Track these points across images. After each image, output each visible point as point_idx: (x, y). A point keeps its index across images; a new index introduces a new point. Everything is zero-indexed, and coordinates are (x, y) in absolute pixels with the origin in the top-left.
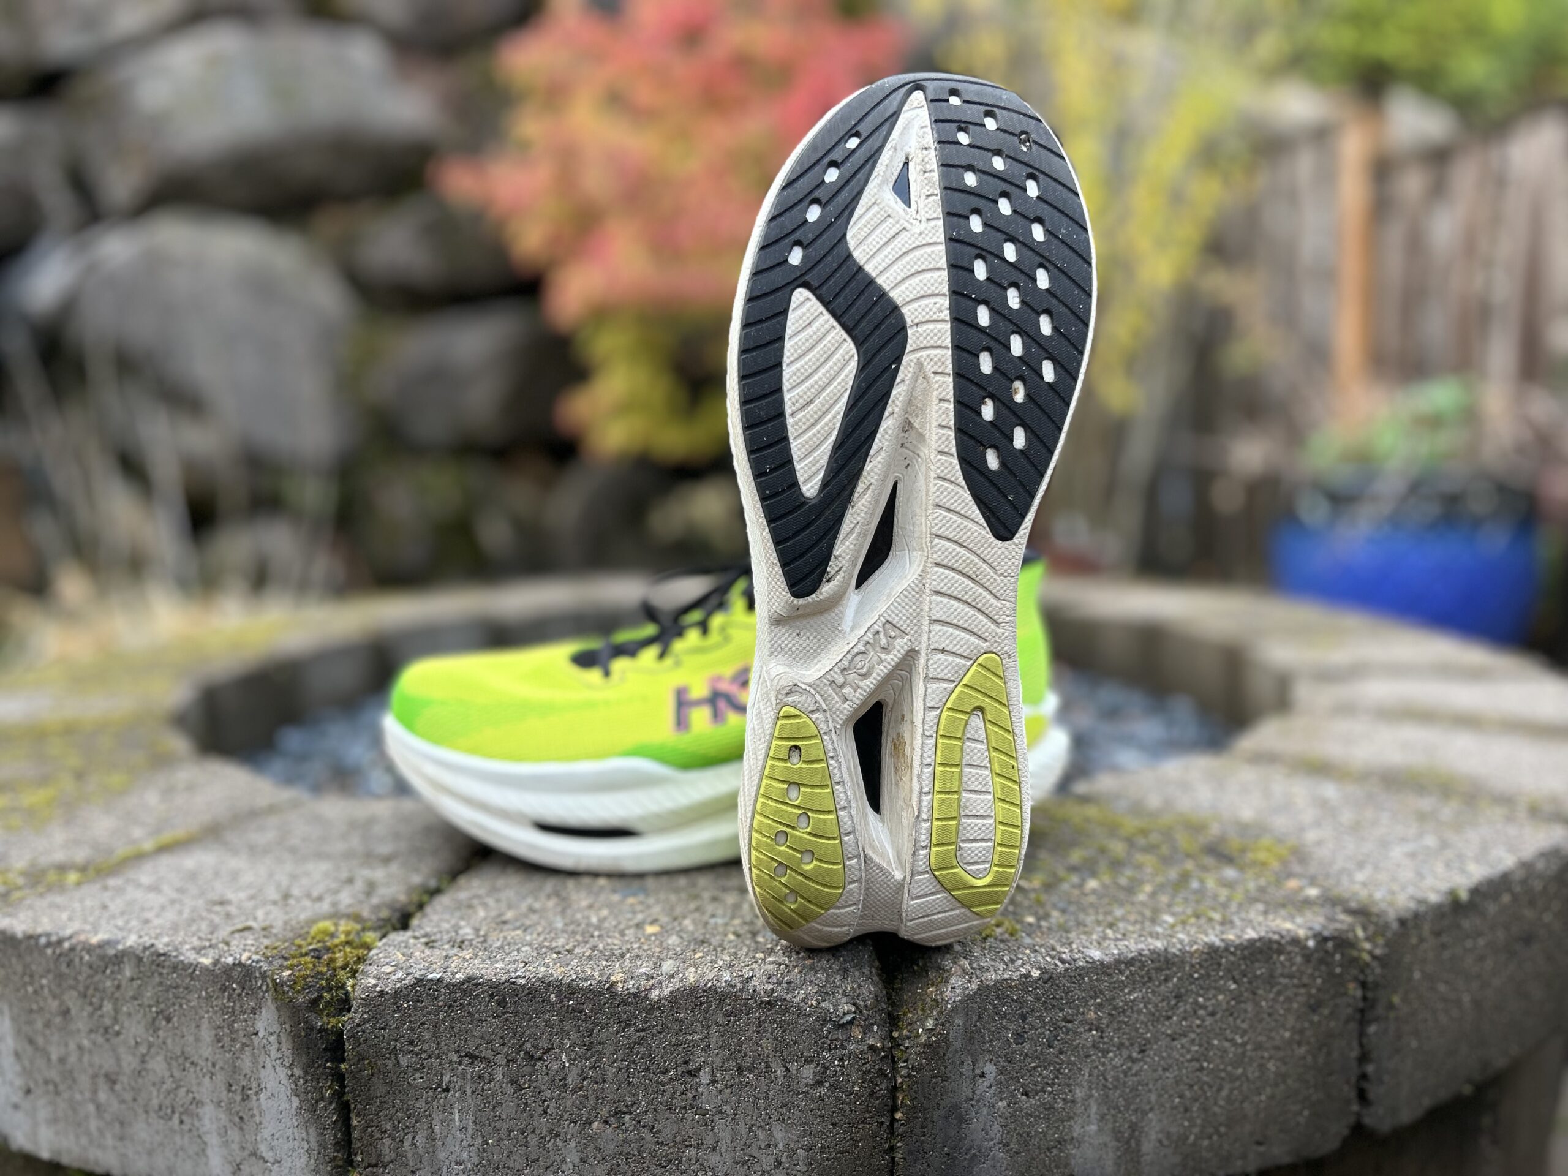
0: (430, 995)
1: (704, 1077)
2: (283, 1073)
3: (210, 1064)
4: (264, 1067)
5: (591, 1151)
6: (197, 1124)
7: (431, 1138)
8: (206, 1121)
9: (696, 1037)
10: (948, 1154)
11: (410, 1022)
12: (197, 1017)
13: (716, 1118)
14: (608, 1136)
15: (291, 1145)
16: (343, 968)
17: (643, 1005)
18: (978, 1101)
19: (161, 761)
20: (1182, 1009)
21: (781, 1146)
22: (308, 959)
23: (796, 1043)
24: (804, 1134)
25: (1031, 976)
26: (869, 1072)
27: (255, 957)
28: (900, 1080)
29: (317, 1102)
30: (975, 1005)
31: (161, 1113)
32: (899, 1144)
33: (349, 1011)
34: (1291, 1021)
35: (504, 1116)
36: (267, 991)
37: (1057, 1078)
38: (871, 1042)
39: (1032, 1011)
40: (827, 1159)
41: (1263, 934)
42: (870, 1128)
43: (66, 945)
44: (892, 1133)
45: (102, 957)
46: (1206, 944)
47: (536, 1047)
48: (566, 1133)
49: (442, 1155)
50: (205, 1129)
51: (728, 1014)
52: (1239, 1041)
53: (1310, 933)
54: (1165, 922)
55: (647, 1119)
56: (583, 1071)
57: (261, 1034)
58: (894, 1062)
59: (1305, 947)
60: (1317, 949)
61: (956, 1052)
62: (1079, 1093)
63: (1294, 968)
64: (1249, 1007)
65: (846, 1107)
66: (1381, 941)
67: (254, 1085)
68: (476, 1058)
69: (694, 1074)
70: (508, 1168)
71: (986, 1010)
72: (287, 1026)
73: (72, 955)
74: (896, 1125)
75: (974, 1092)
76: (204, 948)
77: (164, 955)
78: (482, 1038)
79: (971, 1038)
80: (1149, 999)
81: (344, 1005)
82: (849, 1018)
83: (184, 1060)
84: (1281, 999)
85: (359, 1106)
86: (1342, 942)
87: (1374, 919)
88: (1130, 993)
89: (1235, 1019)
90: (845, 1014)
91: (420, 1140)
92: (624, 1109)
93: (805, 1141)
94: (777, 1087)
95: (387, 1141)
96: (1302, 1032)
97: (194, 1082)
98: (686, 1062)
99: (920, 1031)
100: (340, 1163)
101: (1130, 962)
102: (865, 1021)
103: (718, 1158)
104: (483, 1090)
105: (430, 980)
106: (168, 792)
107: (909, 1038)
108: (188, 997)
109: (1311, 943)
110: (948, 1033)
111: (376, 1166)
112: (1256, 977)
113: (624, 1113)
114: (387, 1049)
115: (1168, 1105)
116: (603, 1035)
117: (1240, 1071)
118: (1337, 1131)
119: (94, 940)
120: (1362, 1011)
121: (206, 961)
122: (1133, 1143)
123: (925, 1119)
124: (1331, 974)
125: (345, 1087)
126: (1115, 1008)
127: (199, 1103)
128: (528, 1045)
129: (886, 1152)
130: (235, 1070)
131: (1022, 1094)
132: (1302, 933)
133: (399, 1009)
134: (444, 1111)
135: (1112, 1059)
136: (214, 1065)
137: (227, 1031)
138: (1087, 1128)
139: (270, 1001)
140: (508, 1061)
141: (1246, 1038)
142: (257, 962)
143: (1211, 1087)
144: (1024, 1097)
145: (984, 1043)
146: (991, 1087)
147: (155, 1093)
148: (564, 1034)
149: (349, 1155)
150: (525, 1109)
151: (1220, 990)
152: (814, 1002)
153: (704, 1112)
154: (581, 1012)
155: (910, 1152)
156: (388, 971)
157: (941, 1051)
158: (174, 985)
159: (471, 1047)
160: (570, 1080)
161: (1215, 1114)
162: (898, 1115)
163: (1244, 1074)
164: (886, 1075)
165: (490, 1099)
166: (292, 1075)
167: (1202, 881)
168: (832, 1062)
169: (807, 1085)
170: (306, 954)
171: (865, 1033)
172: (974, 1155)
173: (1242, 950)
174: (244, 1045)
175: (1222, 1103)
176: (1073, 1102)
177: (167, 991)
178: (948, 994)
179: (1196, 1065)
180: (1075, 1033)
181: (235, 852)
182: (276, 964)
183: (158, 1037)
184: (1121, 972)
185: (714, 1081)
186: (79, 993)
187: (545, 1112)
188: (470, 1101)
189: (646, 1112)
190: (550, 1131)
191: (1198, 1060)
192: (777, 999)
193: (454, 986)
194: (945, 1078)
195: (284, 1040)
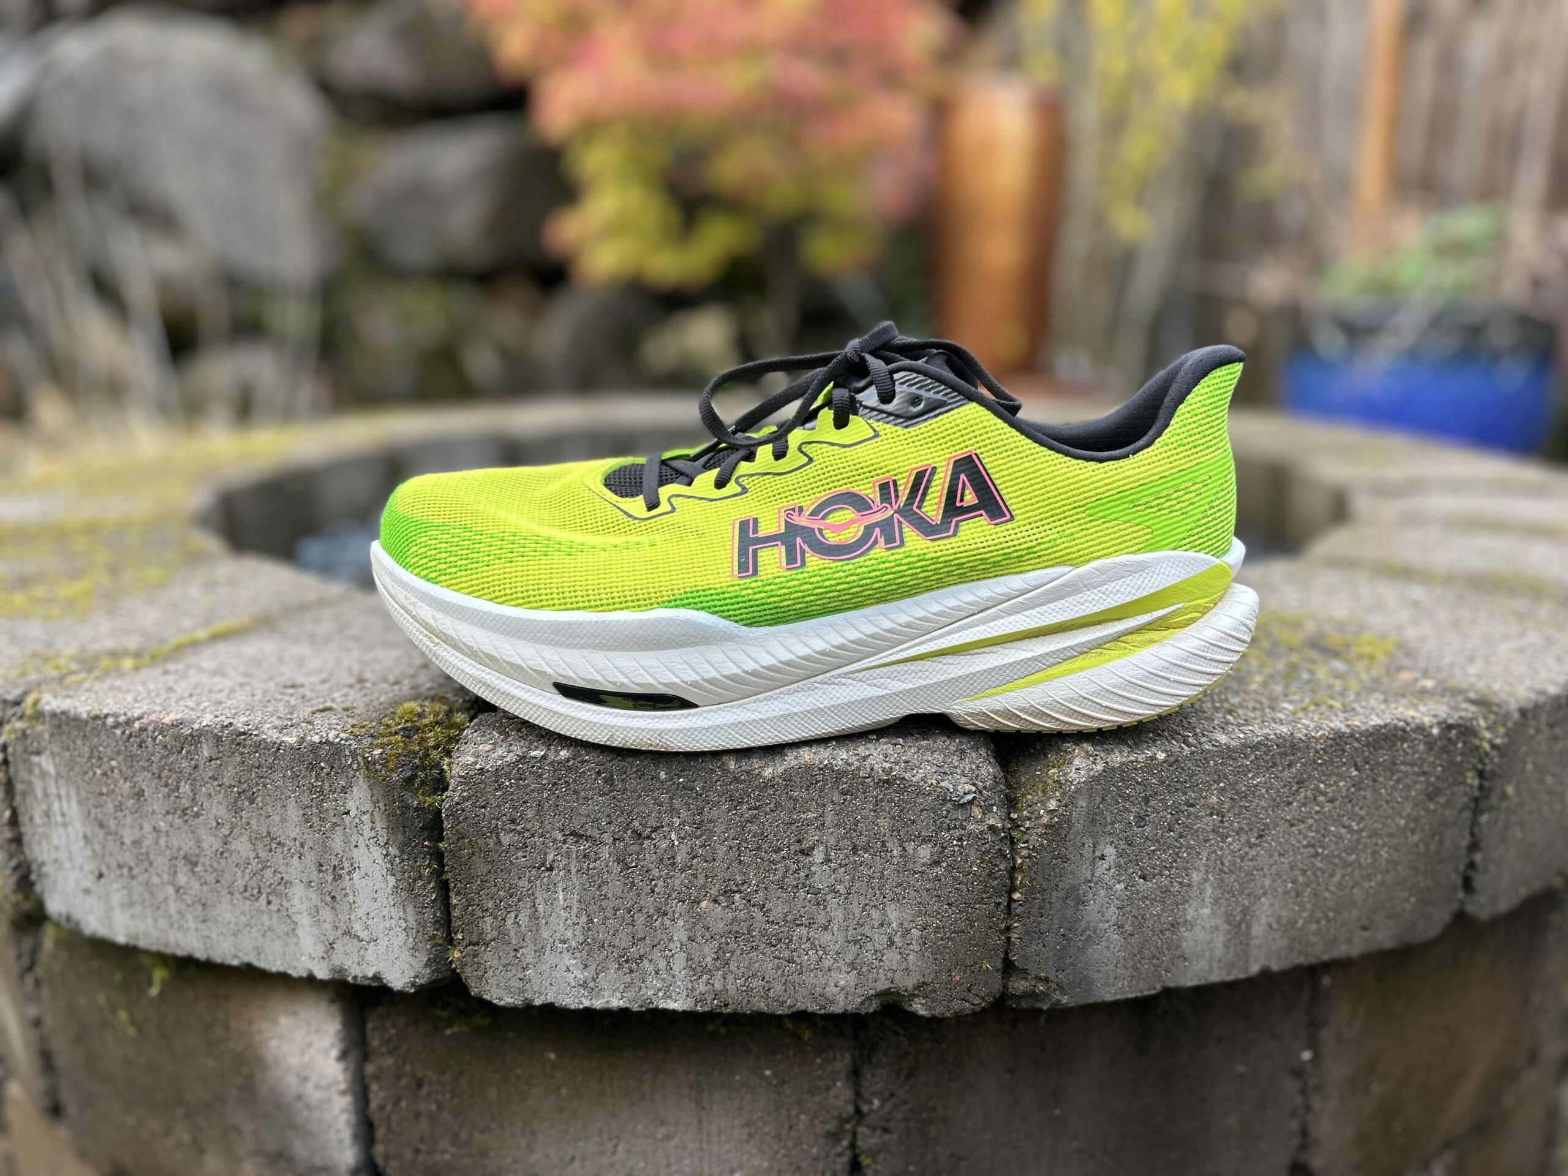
0: (531, 773)
1: (818, 856)
2: (377, 852)
3: (298, 844)
4: (356, 846)
5: (699, 931)
6: (285, 903)
7: (534, 917)
8: (296, 901)
9: (811, 815)
10: (1064, 935)
11: (512, 800)
12: (283, 797)
13: (828, 897)
14: (717, 916)
15: (387, 924)
16: (436, 747)
17: (757, 782)
18: (1096, 883)
19: (195, 559)
20: (1302, 795)
21: (894, 925)
22: (399, 737)
23: (913, 822)
24: (919, 914)
25: (1156, 759)
26: (989, 852)
27: (343, 735)
28: (1019, 861)
29: (414, 881)
30: (1099, 787)
31: (247, 894)
32: (1016, 925)
33: (446, 789)
34: (1408, 809)
35: (610, 895)
36: (357, 770)
37: (1175, 861)
38: (991, 822)
39: (1156, 794)
40: (942, 939)
41: (1388, 721)
42: (985, 909)
43: (137, 725)
44: (1009, 914)
45: (176, 737)
46: (1332, 729)
47: (644, 825)
48: (674, 912)
49: (545, 934)
50: (294, 910)
51: (844, 793)
52: (1356, 828)
53: (1435, 721)
54: (1285, 709)
55: (759, 898)
56: (692, 849)
57: (352, 813)
58: (1012, 843)
59: (1430, 735)
60: (1440, 738)
61: (1078, 833)
62: (1196, 877)
63: (1416, 756)
64: (1368, 794)
65: (963, 887)
66: (1502, 730)
67: (346, 865)
68: (581, 836)
69: (806, 853)
70: (614, 946)
71: (1110, 792)
72: (381, 805)
73: (144, 736)
74: (1014, 905)
75: (1093, 874)
76: (286, 727)
77: (244, 733)
78: (588, 816)
79: (1094, 820)
80: (1272, 784)
81: (440, 785)
82: (970, 797)
83: (272, 841)
84: (1401, 786)
85: (459, 885)
86: (1466, 731)
87: (1495, 709)
88: (1252, 778)
89: (1353, 806)
90: (965, 794)
91: (524, 919)
92: (735, 888)
93: (920, 921)
94: (893, 867)
95: (489, 920)
96: (1417, 820)
97: (281, 862)
98: (799, 841)
99: (1042, 812)
100: (440, 941)
101: (1256, 747)
102: (985, 801)
103: (829, 937)
104: (588, 869)
105: (533, 757)
106: (210, 586)
107: (1029, 819)
108: (274, 776)
109: (1435, 731)
110: (1071, 815)
111: (477, 944)
112: (1378, 764)
113: (734, 892)
114: (488, 828)
115: (1280, 890)
116: (715, 813)
117: (1354, 857)
118: (1441, 916)
119: (167, 720)
120: (1476, 800)
121: (291, 739)
122: (1244, 927)
123: (1044, 900)
124: (1452, 763)
125: (444, 866)
126: (1238, 793)
127: (288, 884)
128: (636, 823)
129: (1002, 932)
130: (325, 849)
131: (1140, 877)
132: (1427, 720)
133: (500, 787)
134: (548, 890)
135: (1230, 844)
136: (302, 845)
137: (314, 810)
138: (1201, 911)
139: (361, 779)
140: (615, 840)
141: (1362, 826)
142: (346, 740)
143: (1323, 872)
144: (1141, 880)
145: (1106, 825)
146: (1109, 869)
147: (239, 874)
148: (673, 811)
149: (449, 933)
150: (631, 888)
151: (1341, 777)
152: (934, 782)
153: (816, 891)
154: (691, 790)
155: (1027, 932)
156: (487, 749)
157: (1063, 832)
158: (257, 764)
159: (576, 825)
160: (679, 859)
161: (1325, 899)
162: (1016, 896)
163: (1358, 861)
164: (1005, 856)
165: (596, 878)
166: (387, 855)
167: (1312, 672)
168: (950, 842)
169: (924, 865)
170: (396, 733)
171: (984, 814)
172: (1090, 936)
173: (1367, 737)
174: (335, 824)
175: (1332, 888)
176: (1189, 885)
177: (250, 771)
178: (1072, 775)
179: (1312, 851)
180: (1197, 817)
181: (295, 641)
182: (366, 742)
183: (241, 818)
184: (1246, 757)
185: (828, 860)
186: (153, 774)
187: (653, 891)
188: (575, 880)
189: (756, 891)
190: (658, 910)
191: (1313, 846)
192: (896, 778)
193: (559, 763)
194: (1065, 859)
195: (377, 818)
